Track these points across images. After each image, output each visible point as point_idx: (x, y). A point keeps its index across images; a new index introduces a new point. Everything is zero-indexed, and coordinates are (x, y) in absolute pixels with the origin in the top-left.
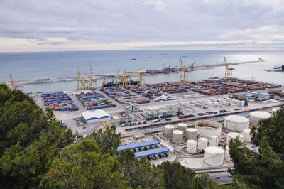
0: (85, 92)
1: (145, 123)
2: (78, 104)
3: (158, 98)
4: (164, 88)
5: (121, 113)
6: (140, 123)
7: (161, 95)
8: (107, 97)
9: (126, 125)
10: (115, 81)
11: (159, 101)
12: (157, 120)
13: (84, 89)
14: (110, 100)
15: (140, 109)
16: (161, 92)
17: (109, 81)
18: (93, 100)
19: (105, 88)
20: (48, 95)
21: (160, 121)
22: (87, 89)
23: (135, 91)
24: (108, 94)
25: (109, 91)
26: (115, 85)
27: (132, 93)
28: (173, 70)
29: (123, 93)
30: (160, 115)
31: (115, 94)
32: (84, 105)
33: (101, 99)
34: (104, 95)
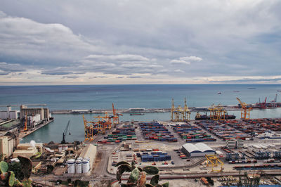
0: (180, 124)
1: (255, 162)
2: (176, 136)
3: (262, 135)
4: (265, 125)
5: (223, 149)
6: (249, 162)
7: (263, 132)
8: (203, 131)
9: (234, 163)
10: (209, 114)
11: (264, 138)
12: (269, 160)
13: (178, 121)
14: (208, 134)
15: (245, 145)
16: (263, 129)
17: (202, 113)
18: (191, 132)
19: (198, 121)
20: (145, 125)
21: (273, 162)
22: (181, 121)
23: (232, 126)
24: (204, 128)
25: (204, 124)
26: (209, 118)
27: (230, 128)
28: (269, 106)
29: (220, 127)
30: (272, 155)
31: (211, 128)
32: (182, 137)
33: (198, 132)
34: (200, 128)
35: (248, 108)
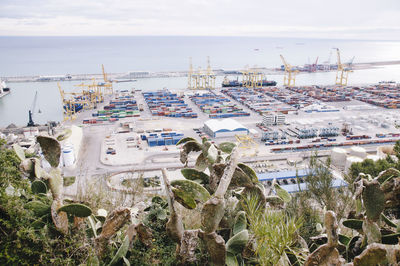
0: (201, 93)
1: (298, 142)
2: (196, 110)
3: (309, 108)
4: (314, 93)
5: (260, 126)
6: (291, 142)
7: (310, 103)
8: (233, 102)
9: (272, 144)
10: (241, 79)
11: (310, 111)
12: (315, 139)
13: (198, 88)
14: (239, 106)
15: (287, 121)
16: (310, 99)
17: (232, 78)
18: (216, 104)
19: (226, 89)
20: (151, 95)
21: (319, 141)
22: (202, 88)
23: (271, 96)
24: (234, 98)
25: (234, 93)
26: (241, 85)
27: (268, 98)
28: (321, 68)
29: (255, 97)
30: (318, 133)
31: (243, 98)
32: (204, 111)
33: (225, 103)
34: (229, 98)
35: (293, 71)
